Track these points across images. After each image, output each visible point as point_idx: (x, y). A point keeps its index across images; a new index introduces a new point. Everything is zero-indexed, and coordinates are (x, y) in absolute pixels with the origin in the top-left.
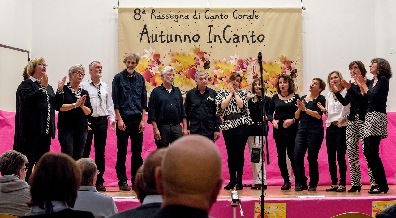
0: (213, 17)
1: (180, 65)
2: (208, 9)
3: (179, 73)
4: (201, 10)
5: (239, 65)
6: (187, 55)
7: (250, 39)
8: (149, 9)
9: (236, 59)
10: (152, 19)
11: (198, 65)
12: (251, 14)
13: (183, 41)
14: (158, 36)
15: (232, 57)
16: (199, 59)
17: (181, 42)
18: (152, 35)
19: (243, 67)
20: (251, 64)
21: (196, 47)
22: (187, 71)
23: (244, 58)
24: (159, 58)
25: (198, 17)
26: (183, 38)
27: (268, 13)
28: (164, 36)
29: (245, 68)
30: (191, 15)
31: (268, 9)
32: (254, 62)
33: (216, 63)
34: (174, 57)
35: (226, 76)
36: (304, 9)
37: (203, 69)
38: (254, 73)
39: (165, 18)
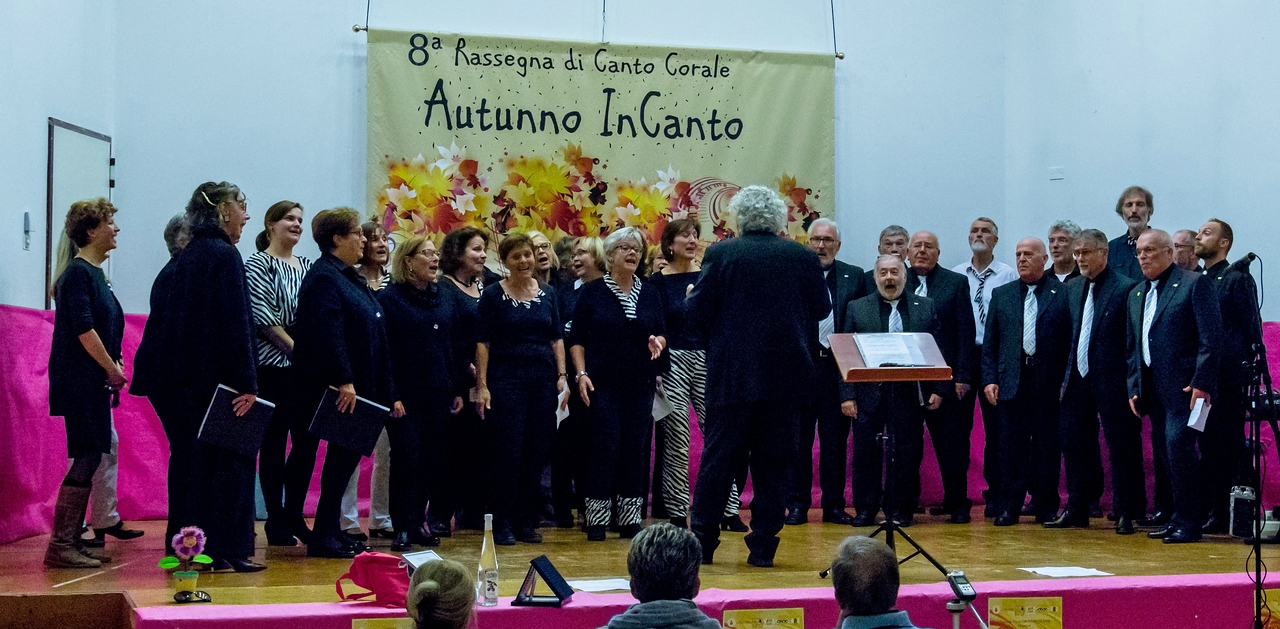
0: (615, 68)
1: (531, 191)
2: (604, 44)
3: (528, 214)
4: (584, 48)
5: (680, 196)
6: (548, 164)
7: (707, 128)
8: (449, 38)
9: (672, 181)
10: (457, 64)
11: (575, 194)
12: (712, 66)
13: (538, 127)
14: (473, 111)
15: (661, 173)
16: (577, 178)
17: (534, 131)
18: (459, 108)
19: (688, 203)
20: (710, 195)
21: (571, 146)
22: (546, 208)
23: (689, 179)
24: (475, 170)
25: (577, 64)
26: (537, 120)
27: (752, 63)
28: (488, 111)
29: (694, 203)
30: (560, 59)
31: (753, 54)
32: (715, 190)
33: (620, 188)
34: (513, 170)
35: (646, 223)
36: (841, 58)
37: (589, 204)
38: (717, 218)
39: (492, 64)
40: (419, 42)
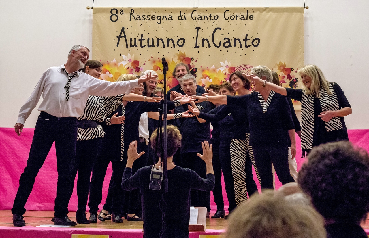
0: (200, 19)
2: (195, 8)
3: (161, 83)
4: (186, 10)
7: (243, 43)
8: (127, 9)
9: (227, 66)
10: (130, 20)
12: (245, 15)
13: (166, 45)
14: (137, 40)
15: (222, 63)
17: (164, 47)
18: (131, 39)
21: (181, 53)
22: (170, 80)
23: (236, 65)
24: (138, 65)
25: (183, 17)
26: (166, 42)
27: (264, 13)
28: (144, 39)
30: (175, 16)
31: (265, 9)
33: (203, 71)
34: (155, 64)
36: (307, 8)
39: (146, 20)
40: (114, 12)
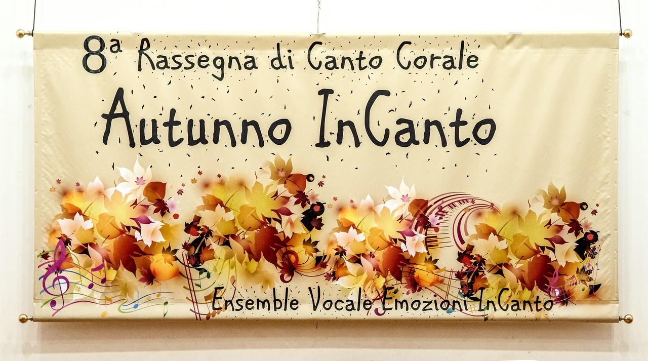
0: (332, 66)
1: (230, 216)
2: (319, 36)
3: (227, 243)
4: (294, 42)
5: (415, 216)
6: (251, 185)
7: (449, 132)
8: (129, 39)
9: (404, 198)
10: (140, 69)
11: (285, 218)
12: (456, 54)
13: (238, 139)
14: (160, 124)
15: (391, 190)
16: (287, 199)
17: (234, 144)
18: (143, 122)
19: (425, 224)
20: (453, 215)
21: (279, 161)
22: (250, 236)
23: (429, 195)
24: (163, 195)
25: (285, 62)
26: (238, 131)
27: (509, 48)
28: (178, 123)
29: (434, 225)
30: (264, 58)
31: (510, 37)
32: (460, 208)
33: (340, 209)
34: (209, 192)
35: (373, 251)
36: (628, 35)
37: (301, 229)
38: (463, 242)
39: (182, 68)
40: (94, 45)
